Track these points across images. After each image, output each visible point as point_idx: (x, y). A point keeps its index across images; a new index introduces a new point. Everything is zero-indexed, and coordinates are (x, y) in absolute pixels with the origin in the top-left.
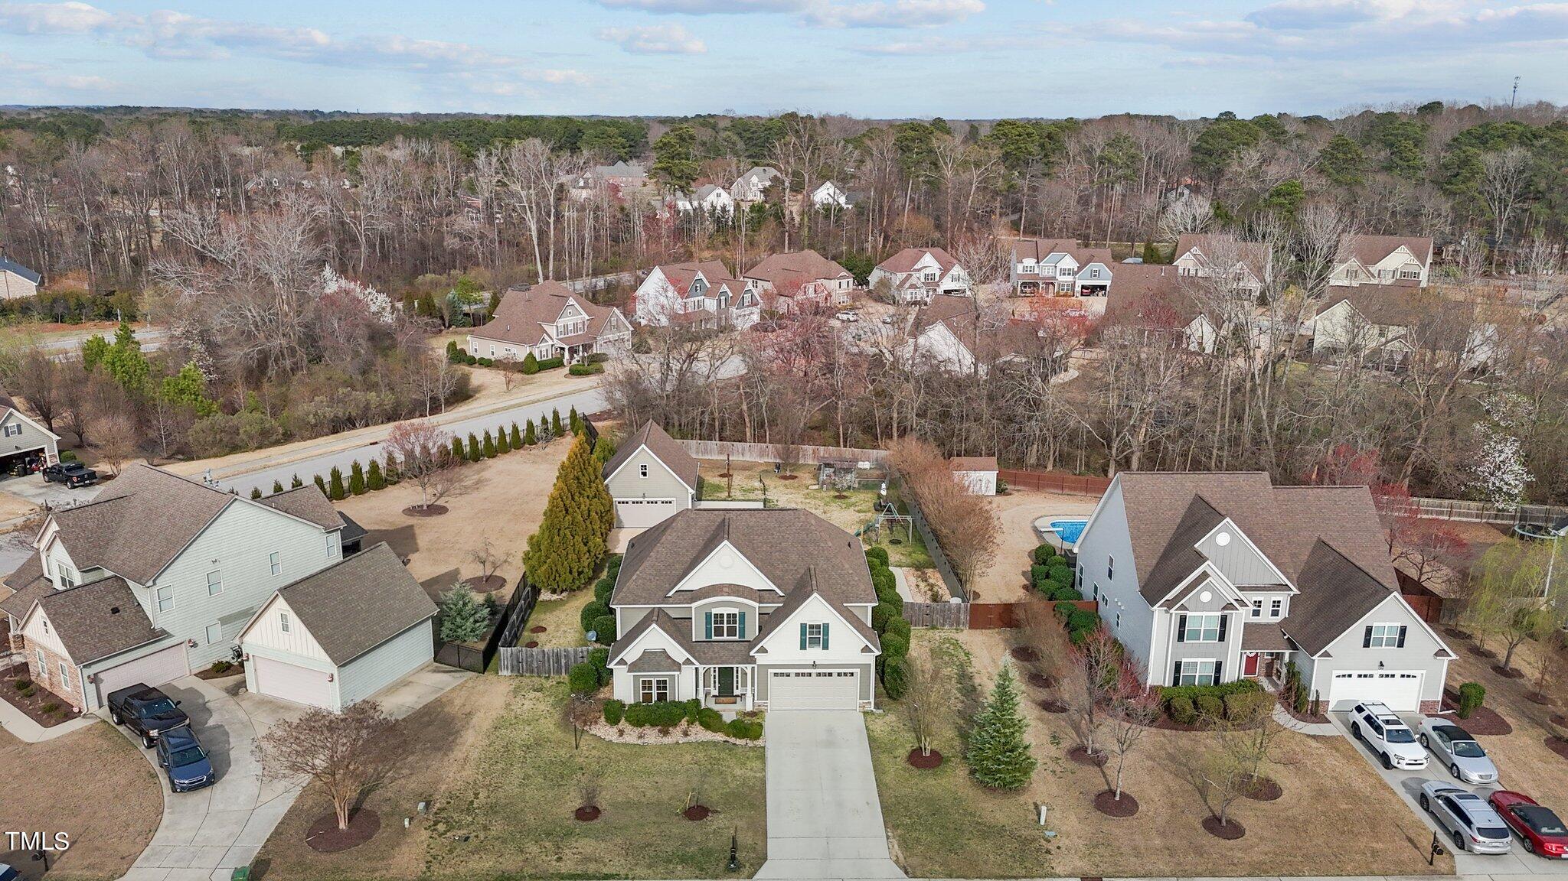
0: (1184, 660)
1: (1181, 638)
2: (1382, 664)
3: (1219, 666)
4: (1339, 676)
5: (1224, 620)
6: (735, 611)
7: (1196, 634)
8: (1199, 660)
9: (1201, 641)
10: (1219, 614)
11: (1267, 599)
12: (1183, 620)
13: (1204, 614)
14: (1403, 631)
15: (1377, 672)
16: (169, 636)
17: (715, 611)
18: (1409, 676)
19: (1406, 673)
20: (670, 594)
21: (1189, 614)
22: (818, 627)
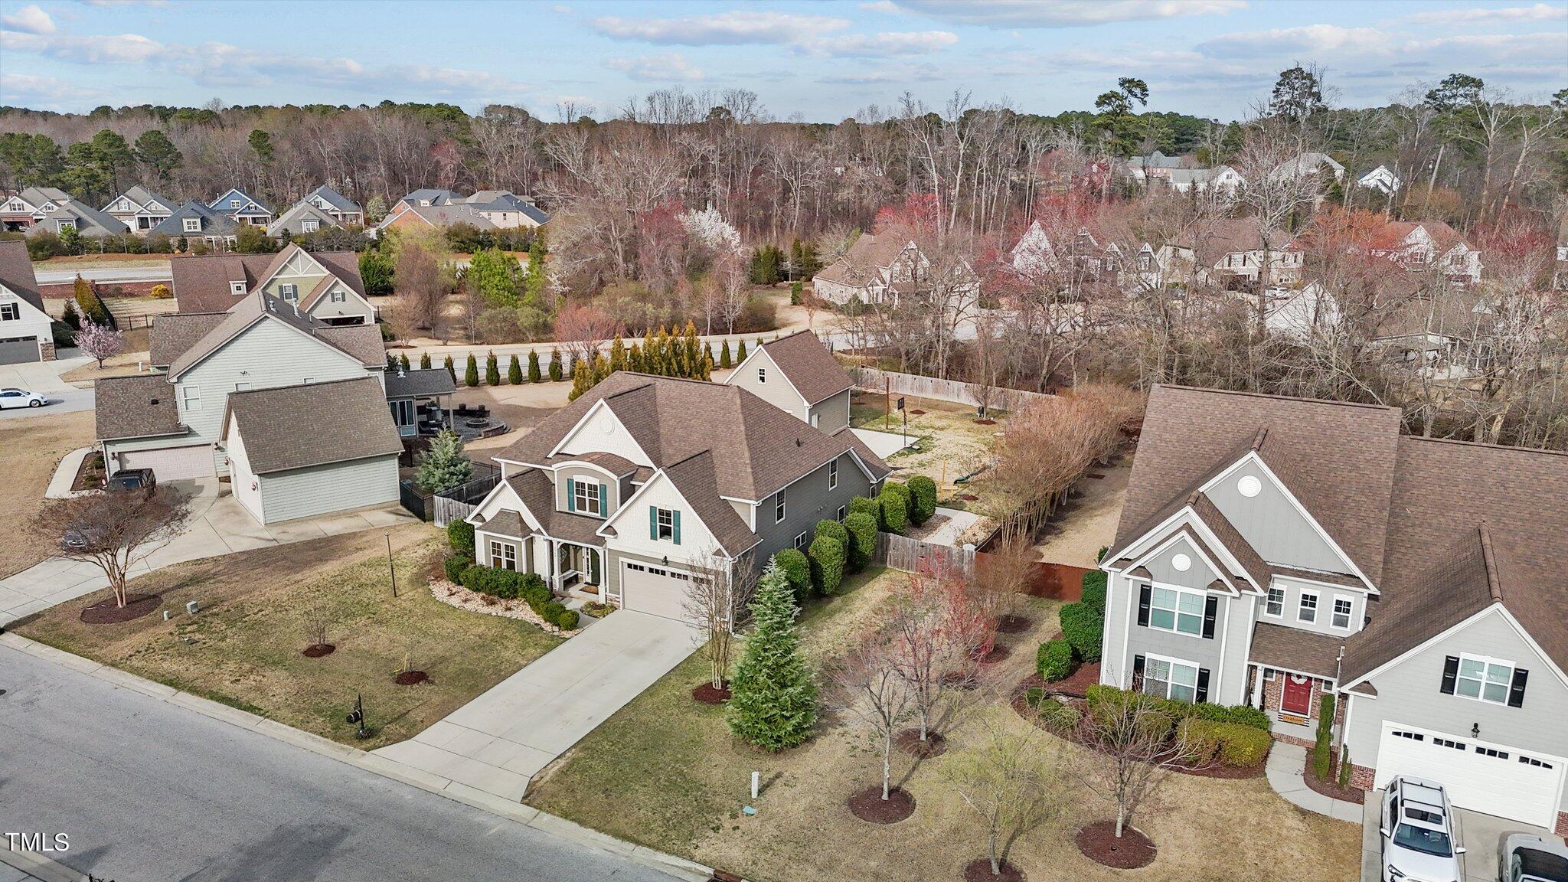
0: (1148, 656)
1: (1143, 618)
2: (1476, 729)
3: (1204, 678)
4: (1398, 734)
5: (1211, 606)
6: (595, 482)
7: (1166, 619)
8: (1172, 660)
9: (1175, 631)
10: (1204, 593)
11: (1328, 596)
12: (1145, 594)
13: (1179, 589)
14: (1521, 678)
15: (1472, 743)
16: (196, 435)
17: (577, 478)
18: (1537, 763)
19: (1532, 755)
20: (550, 456)
21: (1154, 585)
22: (669, 514)
